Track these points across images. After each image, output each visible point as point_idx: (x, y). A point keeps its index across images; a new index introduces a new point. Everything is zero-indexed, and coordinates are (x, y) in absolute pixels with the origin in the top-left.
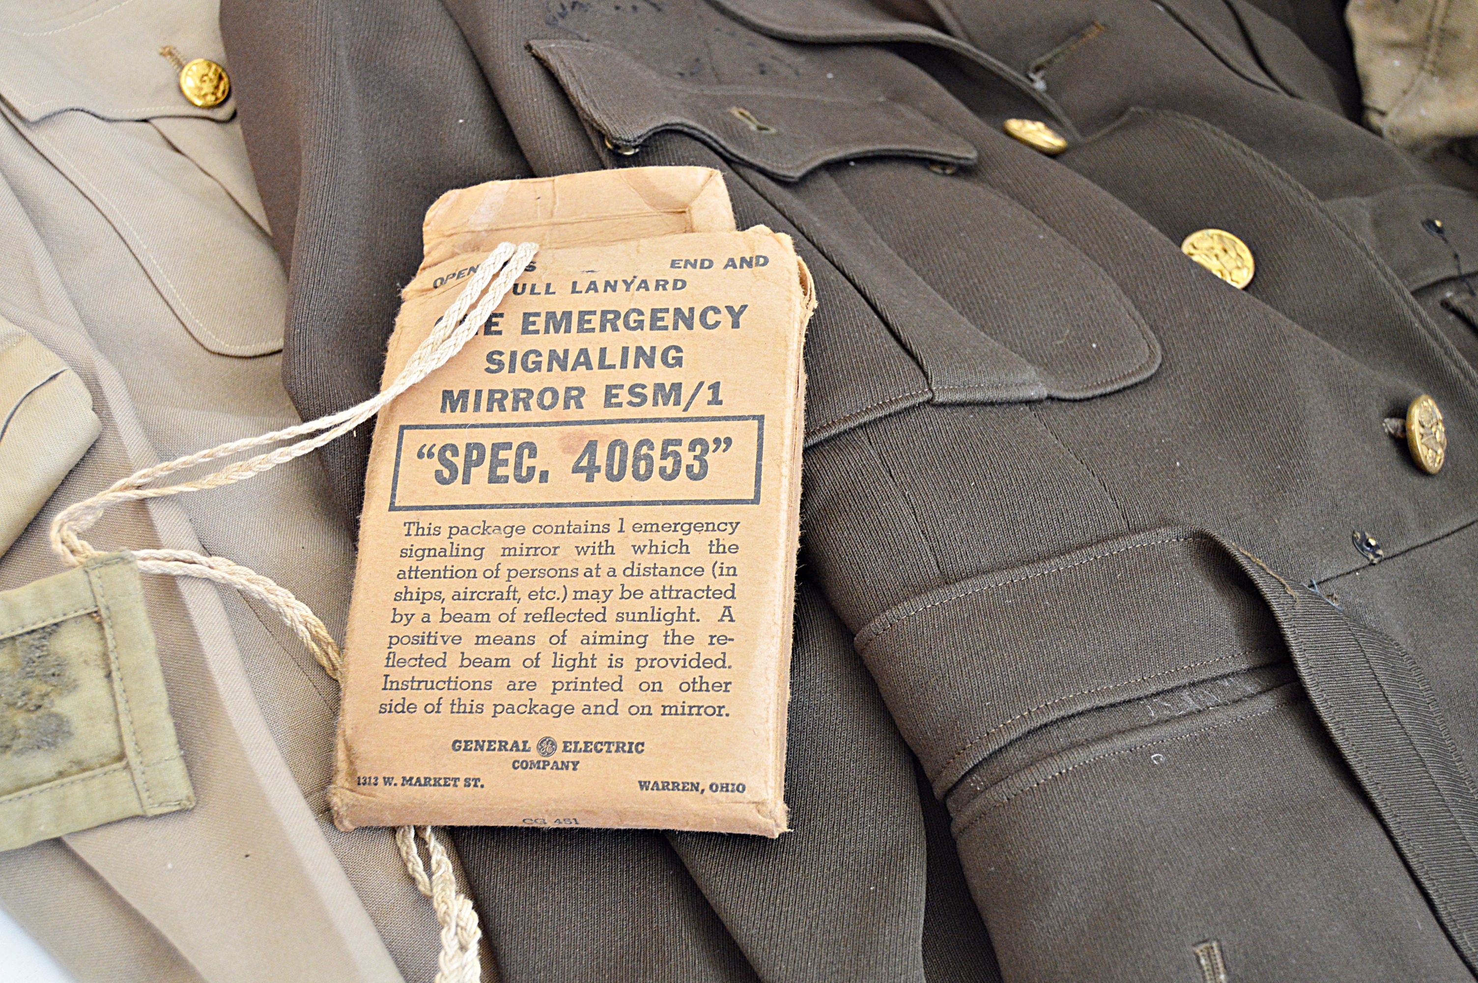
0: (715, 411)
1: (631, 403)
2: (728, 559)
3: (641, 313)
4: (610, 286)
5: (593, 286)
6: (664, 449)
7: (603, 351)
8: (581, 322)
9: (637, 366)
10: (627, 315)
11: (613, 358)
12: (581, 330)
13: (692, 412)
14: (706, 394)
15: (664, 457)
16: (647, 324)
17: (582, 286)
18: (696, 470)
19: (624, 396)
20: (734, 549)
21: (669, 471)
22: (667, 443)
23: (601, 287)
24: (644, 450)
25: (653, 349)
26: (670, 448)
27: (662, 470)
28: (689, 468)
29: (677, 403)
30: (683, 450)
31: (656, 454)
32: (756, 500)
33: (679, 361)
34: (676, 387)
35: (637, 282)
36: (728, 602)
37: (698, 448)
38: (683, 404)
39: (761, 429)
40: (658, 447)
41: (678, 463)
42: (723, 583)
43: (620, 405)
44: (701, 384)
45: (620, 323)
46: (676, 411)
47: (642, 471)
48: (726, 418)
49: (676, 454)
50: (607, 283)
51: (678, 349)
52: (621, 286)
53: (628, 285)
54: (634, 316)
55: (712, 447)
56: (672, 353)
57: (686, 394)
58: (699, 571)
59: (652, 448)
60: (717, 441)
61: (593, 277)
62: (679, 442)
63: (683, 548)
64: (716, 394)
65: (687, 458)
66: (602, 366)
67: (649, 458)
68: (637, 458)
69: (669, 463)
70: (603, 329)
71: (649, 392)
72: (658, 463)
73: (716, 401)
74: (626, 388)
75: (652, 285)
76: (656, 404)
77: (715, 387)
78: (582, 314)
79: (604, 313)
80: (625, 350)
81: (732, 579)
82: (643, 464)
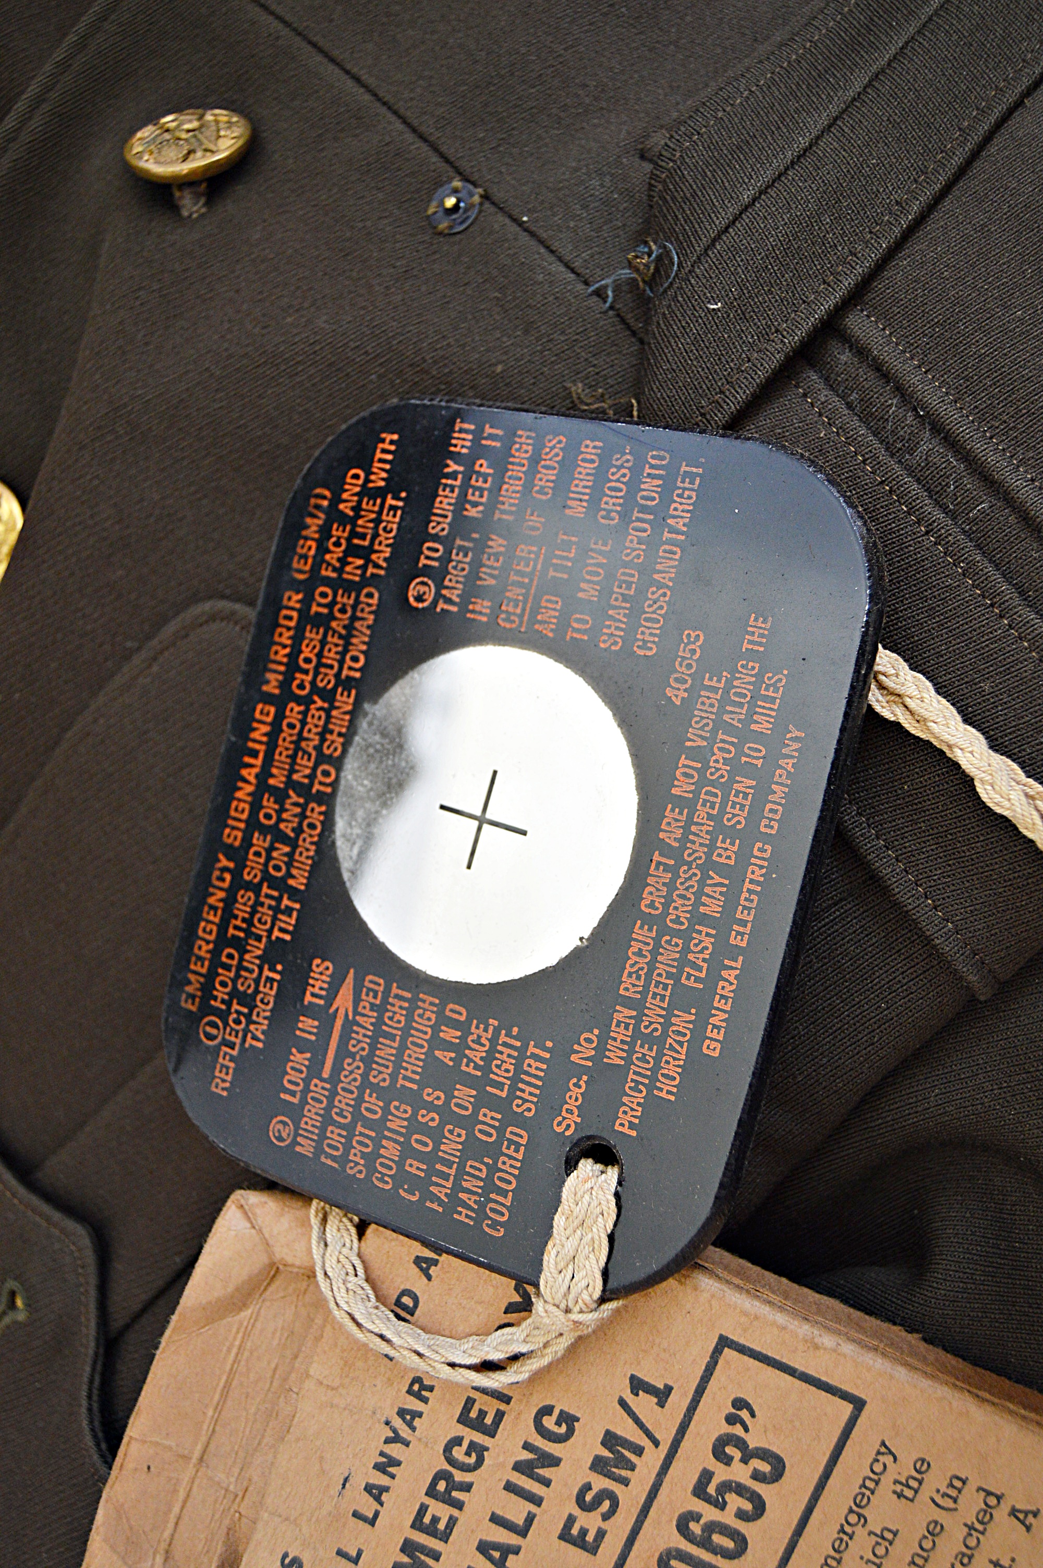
0: (678, 1402)
1: (606, 1517)
2: (935, 1481)
3: (458, 1441)
4: (387, 1465)
5: (376, 1492)
6: (708, 1499)
7: (495, 1519)
8: (431, 1530)
9: (547, 1483)
10: (451, 1461)
11: (517, 1511)
12: (445, 1537)
13: (666, 1437)
14: (644, 1404)
15: (722, 1506)
16: (479, 1438)
17: (368, 1506)
18: (765, 1468)
19: (590, 1522)
20: (922, 1466)
21: (748, 1506)
22: (700, 1491)
23: (381, 1480)
24: (696, 1528)
25: (527, 1446)
26: (711, 1490)
27: (741, 1515)
28: (757, 1476)
29: (639, 1451)
30: (721, 1474)
31: (710, 1514)
32: (859, 1404)
33: (568, 1419)
34: (610, 1440)
35: (398, 1423)
36: (1005, 1508)
37: (729, 1450)
38: (645, 1442)
39: (742, 1350)
40: (698, 1506)
41: (740, 1490)
42: (971, 1503)
43: (601, 1534)
44: (623, 1403)
45: (459, 1476)
46: (652, 1459)
47: (729, 1544)
48: (700, 1392)
49: (725, 1487)
50: (380, 1468)
51: (547, 1410)
52: (395, 1450)
53: (396, 1438)
54: (458, 1453)
55: (738, 1430)
56: (549, 1422)
57: (627, 1430)
58: (934, 1530)
59: (697, 1517)
60: (731, 1420)
61: (358, 1482)
62: (707, 1475)
63: (887, 1537)
64: (650, 1389)
65: (740, 1473)
66: (523, 1532)
67: (712, 1527)
68: (705, 1543)
69: (735, 1502)
70: (459, 1505)
71: (600, 1483)
72: (728, 1518)
73: (662, 1395)
74: (577, 1511)
75: (414, 1404)
76: (625, 1482)
77: (637, 1385)
78: (417, 1524)
79: (431, 1492)
80: (510, 1487)
81: (972, 1485)
82: (717, 1538)
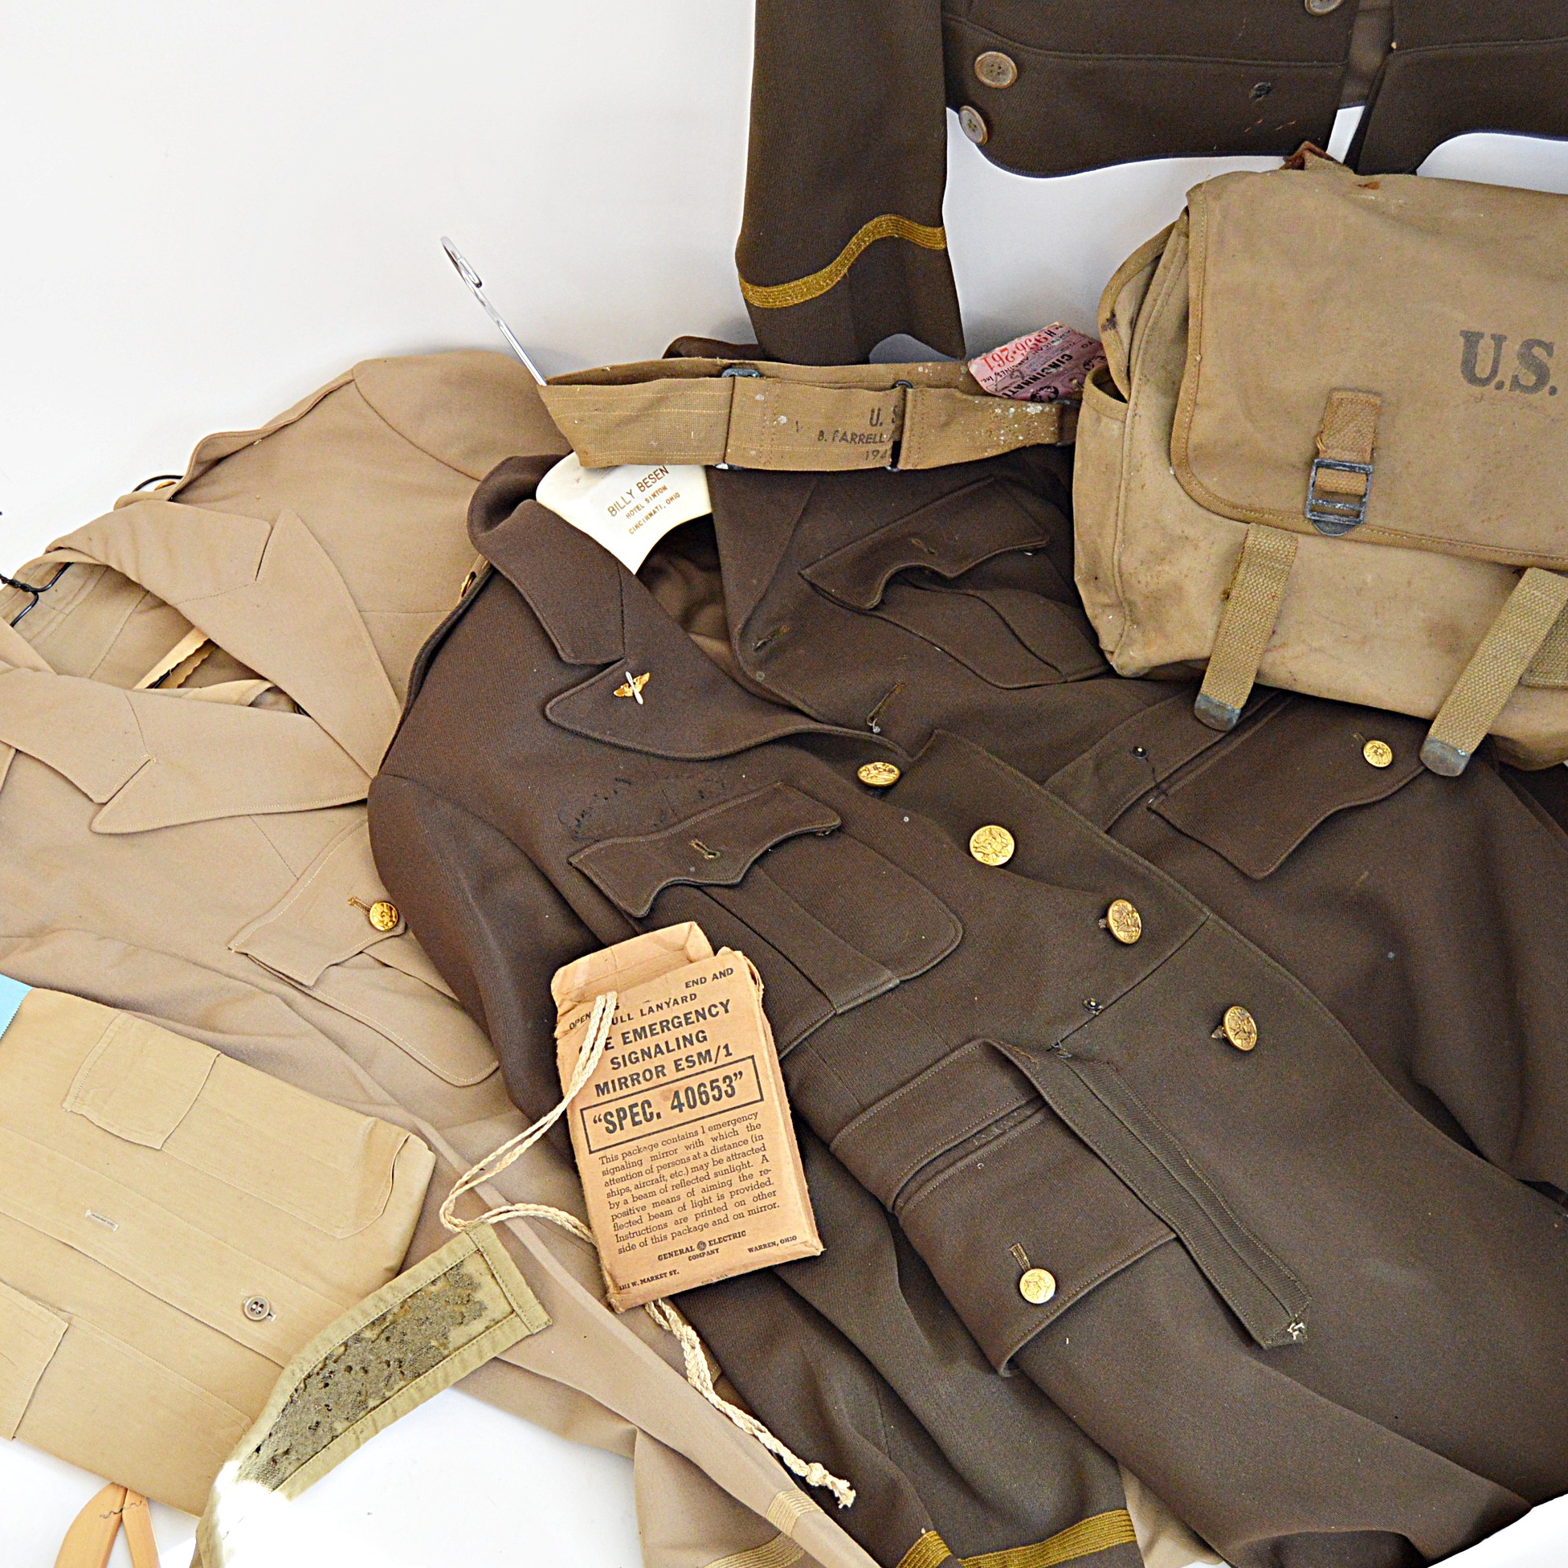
0: (730, 1059)
1: (689, 1067)
2: (757, 1132)
3: (679, 1018)
4: (659, 1007)
5: (651, 1010)
6: (711, 1086)
7: (667, 1043)
8: (651, 1030)
9: (685, 1046)
10: (673, 1021)
11: (673, 1045)
12: (652, 1035)
13: (719, 1064)
14: (723, 1052)
15: (713, 1089)
16: (684, 1023)
17: (646, 1011)
18: (730, 1092)
19: (684, 1064)
20: (759, 1126)
21: (717, 1096)
22: (712, 1082)
23: (655, 1009)
24: (702, 1089)
25: (691, 1035)
26: (714, 1085)
27: (714, 1096)
28: (726, 1092)
29: (711, 1060)
30: (720, 1083)
31: (708, 1089)
32: (762, 1100)
33: (705, 1038)
34: (708, 1052)
35: (672, 1001)
36: (764, 1153)
37: (727, 1081)
38: (714, 1060)
39: (754, 1062)
40: (708, 1085)
41: (720, 1091)
42: (758, 1145)
43: (683, 1069)
44: (719, 1047)
45: (670, 1026)
46: (712, 1065)
47: (704, 1099)
48: (737, 1062)
49: (718, 1087)
50: (657, 1005)
51: (703, 1032)
52: (665, 1006)
53: (668, 1004)
54: (676, 1021)
55: (734, 1078)
56: (701, 1035)
57: (713, 1054)
58: (746, 1142)
59: (705, 1087)
60: (735, 1075)
61: (650, 1004)
62: (717, 1080)
63: (735, 1133)
64: (727, 1050)
65: (724, 1087)
66: (669, 1051)
67: (705, 1092)
68: (700, 1094)
69: (716, 1092)
70: (663, 1031)
71: (695, 1058)
72: (711, 1094)
73: (728, 1054)
74: (684, 1059)
75: (680, 1001)
76: (700, 1063)
77: (726, 1047)
78: (650, 1026)
79: (661, 1023)
80: (677, 1039)
81: (762, 1141)
82: (704, 1096)
